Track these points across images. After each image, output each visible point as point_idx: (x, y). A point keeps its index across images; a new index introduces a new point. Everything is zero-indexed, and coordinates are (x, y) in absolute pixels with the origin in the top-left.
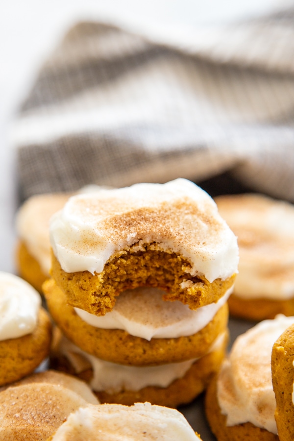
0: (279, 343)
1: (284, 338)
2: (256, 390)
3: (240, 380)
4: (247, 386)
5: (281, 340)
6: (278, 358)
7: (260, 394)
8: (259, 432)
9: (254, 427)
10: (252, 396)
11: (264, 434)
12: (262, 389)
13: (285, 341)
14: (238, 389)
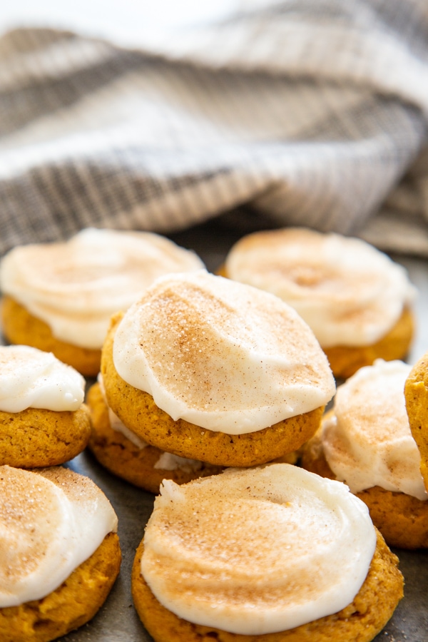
0: (415, 378)
1: (419, 372)
2: (381, 445)
3: (358, 436)
4: (370, 441)
5: (416, 375)
6: (416, 396)
7: (389, 450)
8: (390, 497)
9: (384, 491)
10: (378, 452)
11: (399, 499)
12: (390, 443)
13: (422, 375)
14: (356, 447)
